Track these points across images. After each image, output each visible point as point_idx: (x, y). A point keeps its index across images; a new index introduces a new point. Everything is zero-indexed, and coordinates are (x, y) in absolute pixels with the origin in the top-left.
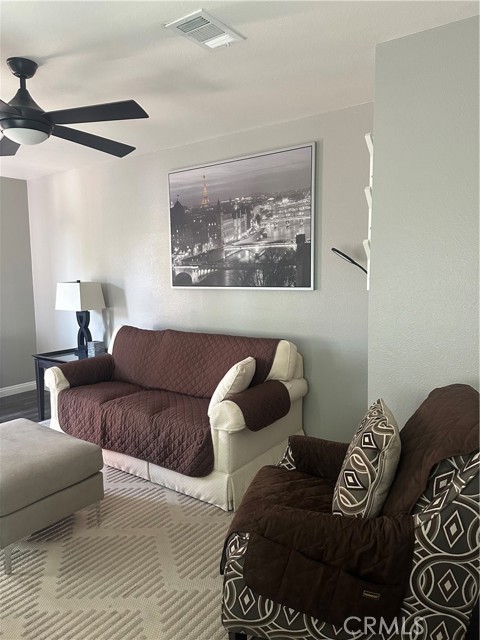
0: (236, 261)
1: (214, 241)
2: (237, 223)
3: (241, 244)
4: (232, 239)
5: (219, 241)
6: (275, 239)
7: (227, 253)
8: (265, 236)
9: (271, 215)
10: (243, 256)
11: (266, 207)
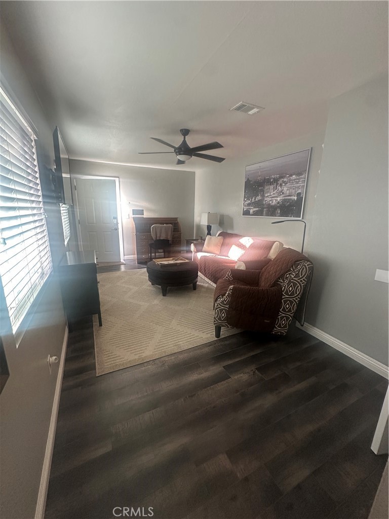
0: (269, 204)
1: (261, 195)
2: (272, 187)
3: (273, 197)
4: (269, 194)
5: (263, 196)
6: (287, 194)
7: (266, 201)
8: (283, 193)
9: (287, 183)
10: (272, 202)
11: (285, 180)
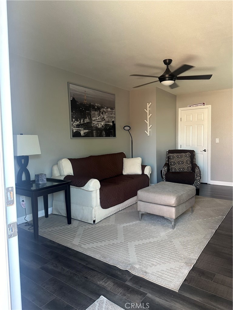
1: (89, 118)
2: (96, 113)
3: (98, 121)
4: (95, 119)
6: (107, 121)
7: (94, 124)
9: (105, 113)
11: (104, 110)
